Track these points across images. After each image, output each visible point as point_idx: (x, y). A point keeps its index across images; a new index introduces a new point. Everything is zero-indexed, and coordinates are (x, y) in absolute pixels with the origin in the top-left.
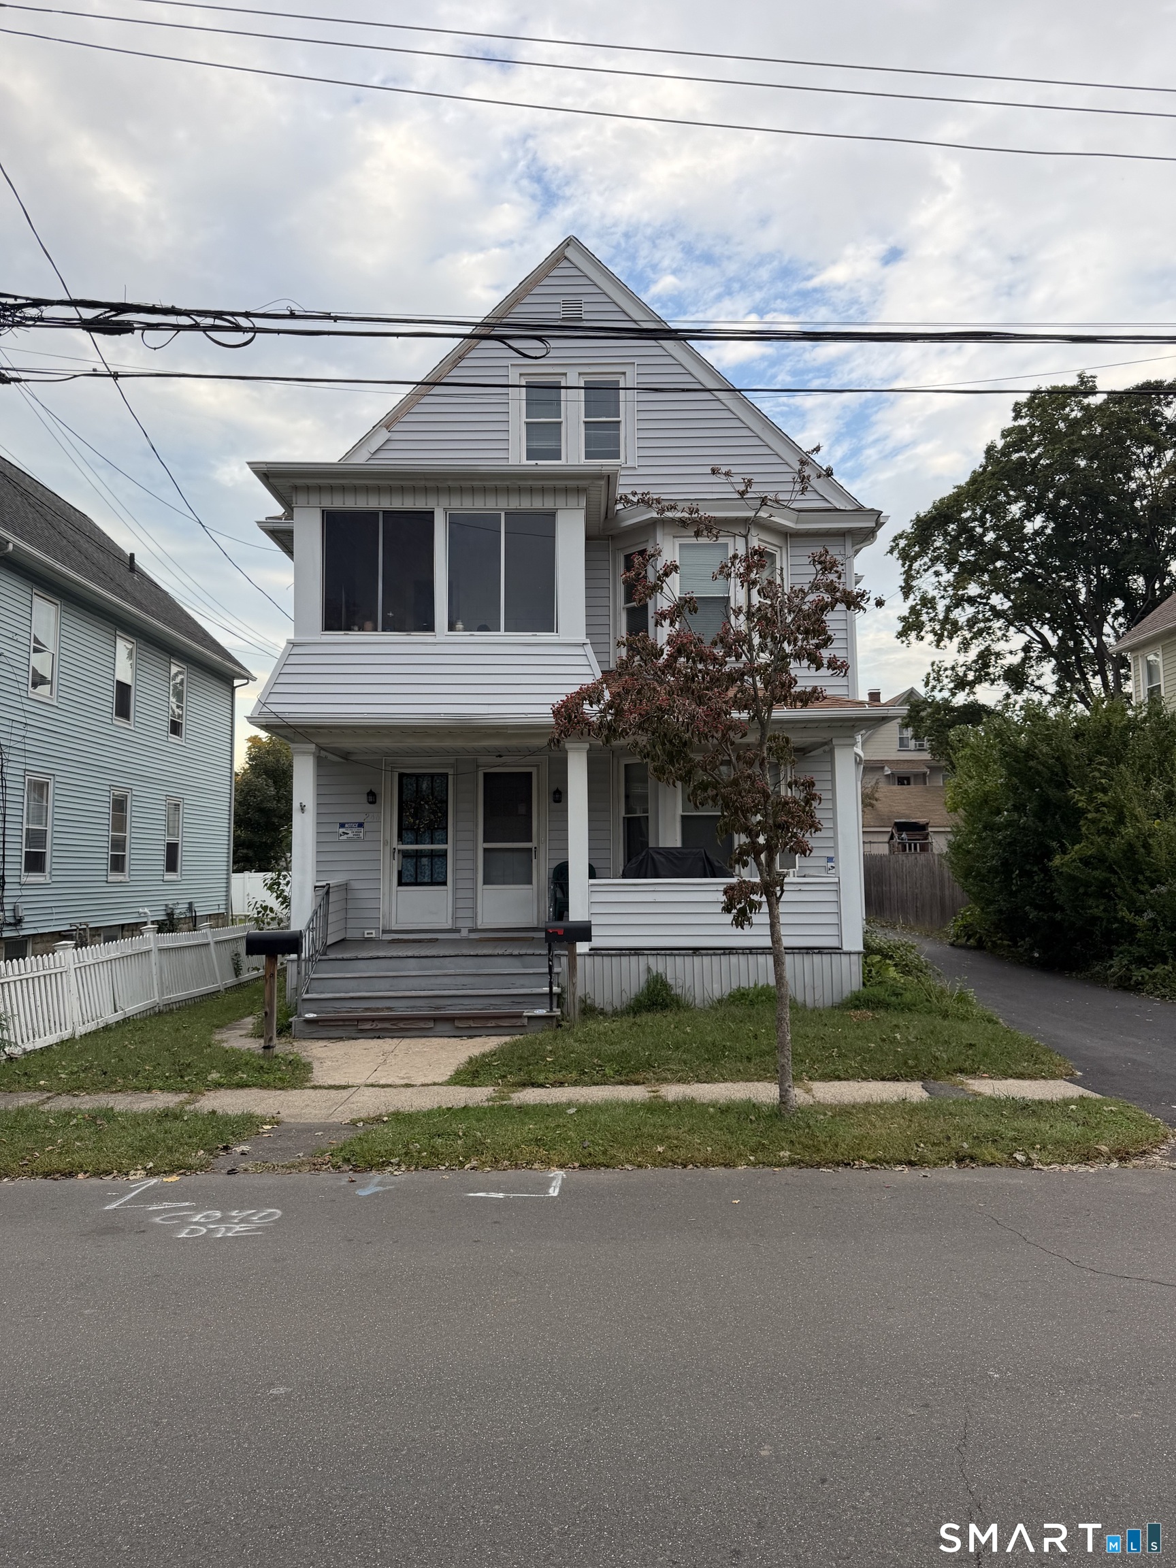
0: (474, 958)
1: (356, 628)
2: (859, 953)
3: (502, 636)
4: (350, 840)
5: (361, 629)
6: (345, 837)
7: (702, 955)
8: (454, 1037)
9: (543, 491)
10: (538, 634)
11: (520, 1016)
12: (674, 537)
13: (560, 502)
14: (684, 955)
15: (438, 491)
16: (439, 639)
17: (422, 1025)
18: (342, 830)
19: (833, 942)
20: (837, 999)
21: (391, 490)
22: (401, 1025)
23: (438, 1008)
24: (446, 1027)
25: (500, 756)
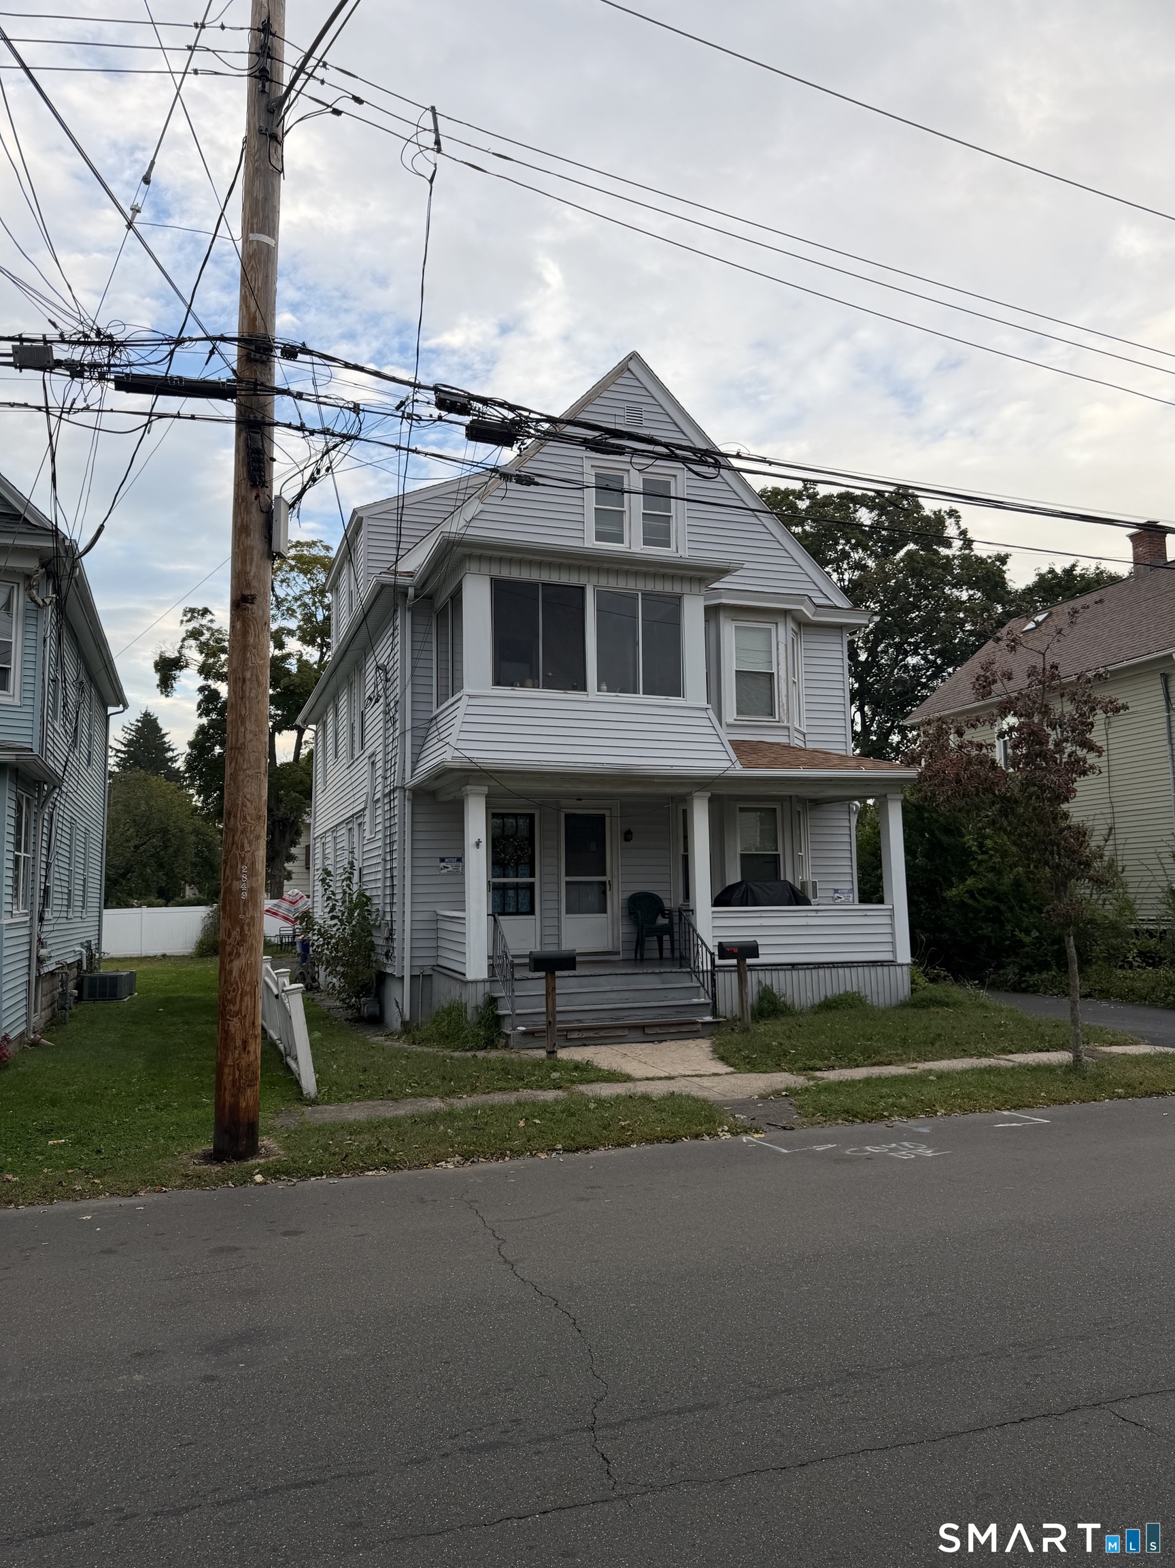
0: (624, 976)
1: (518, 685)
2: (908, 965)
3: (640, 698)
4: (450, 874)
5: (522, 686)
6: (445, 871)
7: (798, 969)
8: (648, 1042)
9: (673, 578)
10: (670, 698)
11: (696, 1023)
12: (732, 620)
13: (686, 588)
14: (785, 970)
15: (589, 570)
16: (591, 698)
17: (619, 1033)
18: (443, 864)
19: (888, 957)
20: (894, 1003)
21: (550, 566)
22: (602, 1034)
23: (618, 1019)
24: (637, 1034)
25: (580, 800)
